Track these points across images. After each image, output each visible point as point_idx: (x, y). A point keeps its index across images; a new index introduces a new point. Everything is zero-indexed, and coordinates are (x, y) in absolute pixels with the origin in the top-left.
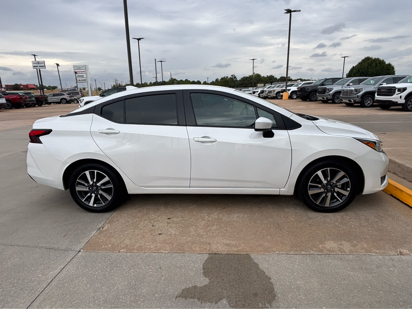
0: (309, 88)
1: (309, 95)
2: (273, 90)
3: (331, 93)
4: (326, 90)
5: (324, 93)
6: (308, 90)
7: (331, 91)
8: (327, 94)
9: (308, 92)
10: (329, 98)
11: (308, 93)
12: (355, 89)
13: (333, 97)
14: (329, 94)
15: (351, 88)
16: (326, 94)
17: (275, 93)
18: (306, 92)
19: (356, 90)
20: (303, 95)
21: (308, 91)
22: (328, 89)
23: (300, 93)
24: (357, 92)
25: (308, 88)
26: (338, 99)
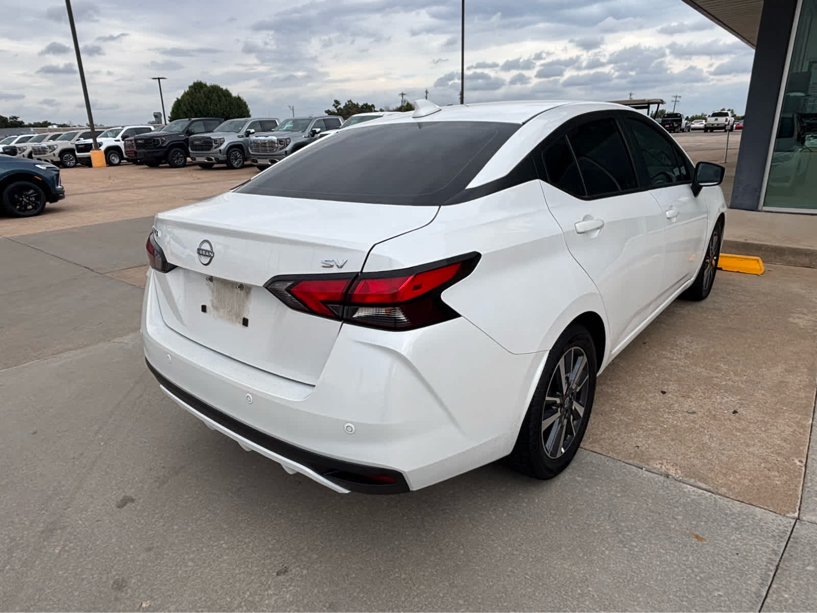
0: (164, 139)
1: (167, 153)
2: (50, 147)
3: (222, 147)
4: (212, 142)
5: (209, 150)
6: (162, 143)
7: (221, 144)
8: (216, 150)
9: (165, 147)
10: (220, 159)
11: (166, 149)
12: (278, 140)
13: (227, 157)
14: (220, 150)
15: (270, 138)
16: (214, 150)
17: (57, 152)
18: (161, 147)
19: (280, 141)
20: (156, 155)
21: (164, 145)
22: (215, 141)
23: (145, 151)
24: (282, 144)
25: (162, 140)
26: (236, 160)
